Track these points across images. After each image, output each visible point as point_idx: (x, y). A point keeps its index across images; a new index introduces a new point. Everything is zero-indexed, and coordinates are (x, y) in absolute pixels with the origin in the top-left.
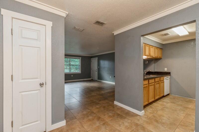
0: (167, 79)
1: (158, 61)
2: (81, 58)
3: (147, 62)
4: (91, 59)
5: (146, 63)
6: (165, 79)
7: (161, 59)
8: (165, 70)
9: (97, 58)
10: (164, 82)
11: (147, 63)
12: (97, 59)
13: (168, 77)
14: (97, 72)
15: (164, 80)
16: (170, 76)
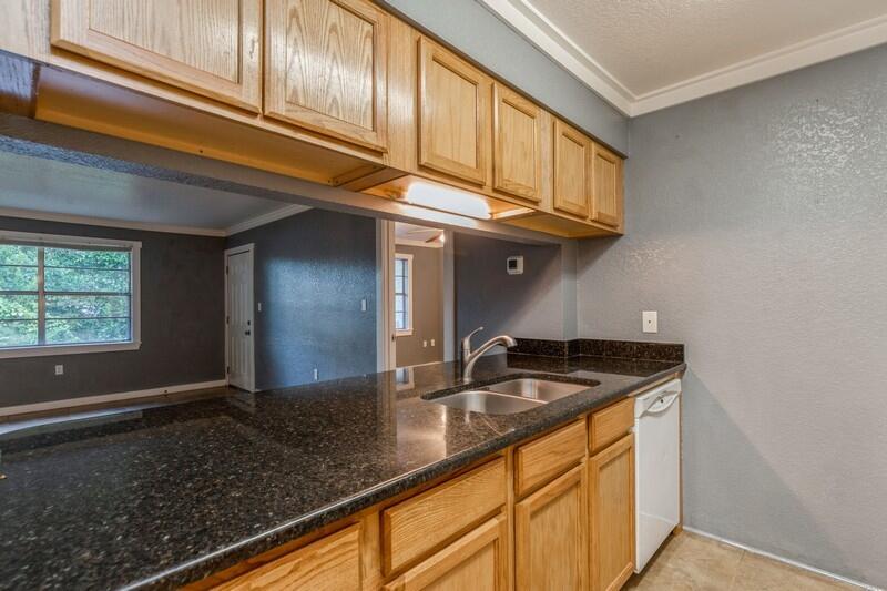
0: (658, 407)
1: (596, 257)
2: (138, 245)
3: (520, 261)
4: (227, 252)
5: (511, 272)
6: (645, 414)
7: (619, 236)
8: (646, 328)
9: (251, 246)
10: (630, 449)
11: (520, 269)
12: (252, 252)
13: (666, 393)
14: (251, 338)
15: (637, 430)
16: (682, 373)
